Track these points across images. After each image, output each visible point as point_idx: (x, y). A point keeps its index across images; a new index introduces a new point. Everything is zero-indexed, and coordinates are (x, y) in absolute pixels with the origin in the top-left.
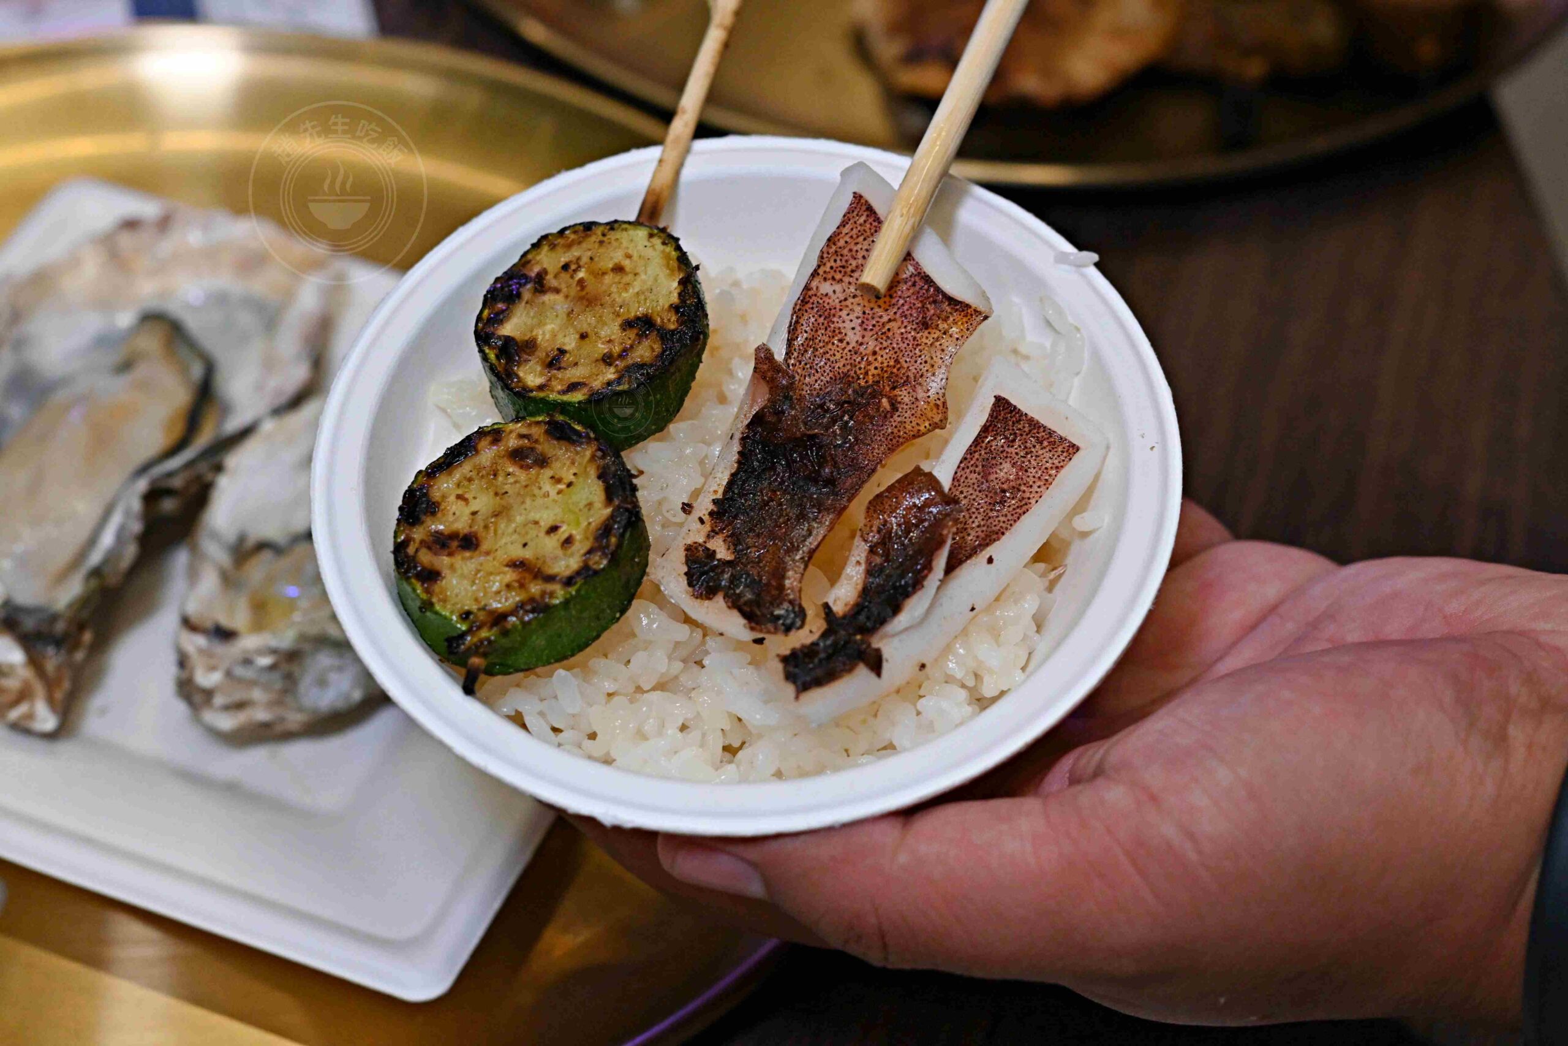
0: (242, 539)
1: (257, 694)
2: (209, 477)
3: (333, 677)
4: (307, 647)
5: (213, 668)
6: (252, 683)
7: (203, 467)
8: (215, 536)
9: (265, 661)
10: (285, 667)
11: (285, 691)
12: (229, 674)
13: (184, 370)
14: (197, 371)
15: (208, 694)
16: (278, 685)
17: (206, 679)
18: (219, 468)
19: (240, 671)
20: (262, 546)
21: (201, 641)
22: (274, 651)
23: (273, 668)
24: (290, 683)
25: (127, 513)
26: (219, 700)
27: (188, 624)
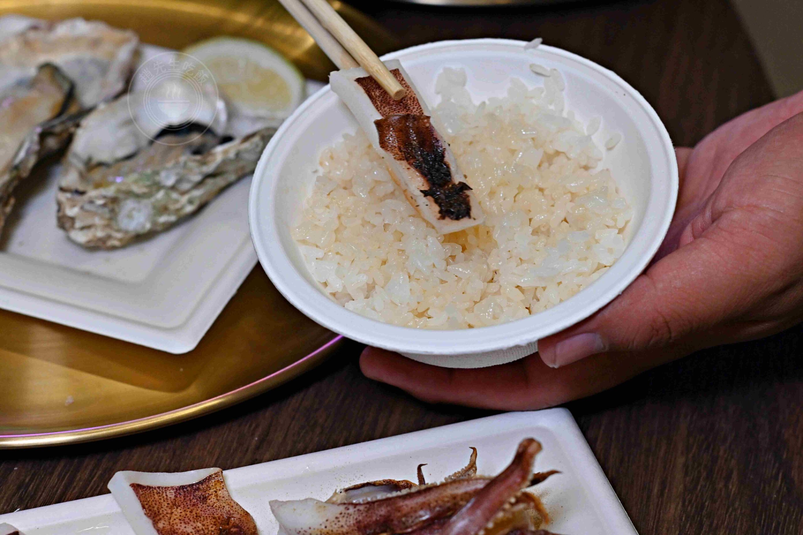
0: (90, 159)
1: (97, 221)
2: (72, 129)
3: (135, 214)
4: (121, 196)
5: (74, 206)
6: (95, 214)
7: (70, 124)
8: (76, 155)
9: (100, 202)
10: (111, 206)
11: (111, 219)
12: (82, 208)
13: (60, 87)
14: (66, 87)
15: (72, 219)
16: (108, 215)
17: (71, 212)
18: (78, 126)
19: (88, 207)
20: (100, 164)
21: (69, 195)
22: (105, 197)
23: (104, 205)
24: (113, 215)
25: (32, 142)
26: (78, 224)
27: (62, 190)
